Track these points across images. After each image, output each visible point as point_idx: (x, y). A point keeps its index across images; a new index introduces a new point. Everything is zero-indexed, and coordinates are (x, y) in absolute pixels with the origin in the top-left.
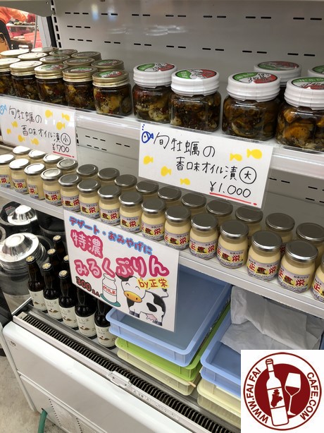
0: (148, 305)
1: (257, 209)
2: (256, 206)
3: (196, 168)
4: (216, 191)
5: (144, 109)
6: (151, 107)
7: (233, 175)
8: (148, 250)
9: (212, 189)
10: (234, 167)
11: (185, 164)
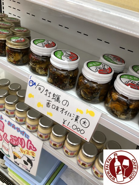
0: (24, 161)
1: (87, 142)
2: (86, 140)
3: (57, 109)
4: (66, 124)
5: (33, 66)
6: (38, 66)
7: (76, 120)
8: (27, 136)
9: (64, 123)
10: (78, 116)
11: (51, 105)
